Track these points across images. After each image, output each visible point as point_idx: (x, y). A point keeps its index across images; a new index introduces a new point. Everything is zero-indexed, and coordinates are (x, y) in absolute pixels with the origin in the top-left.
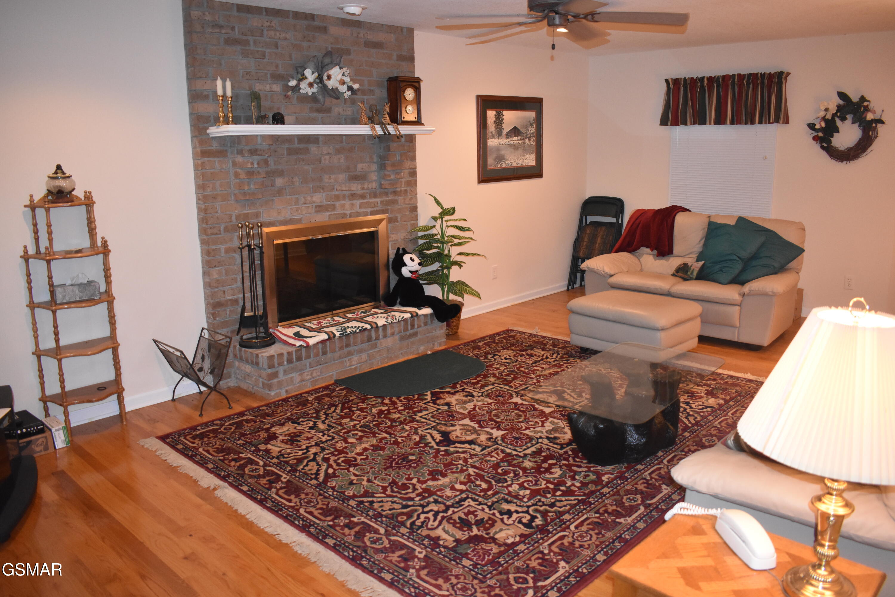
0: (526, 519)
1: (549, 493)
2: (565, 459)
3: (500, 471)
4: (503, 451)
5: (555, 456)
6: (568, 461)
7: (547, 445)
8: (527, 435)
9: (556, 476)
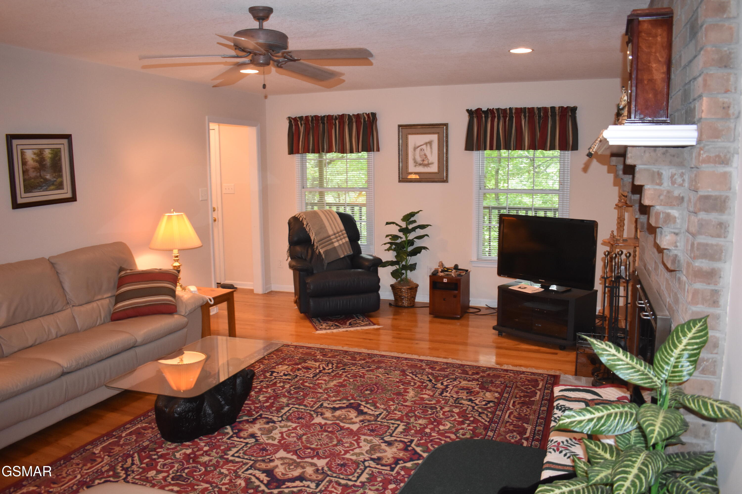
0: (275, 374)
1: (264, 387)
2: (258, 407)
3: (302, 393)
4: (305, 406)
5: (265, 408)
6: (255, 407)
7: (274, 416)
8: (293, 422)
9: (262, 396)
